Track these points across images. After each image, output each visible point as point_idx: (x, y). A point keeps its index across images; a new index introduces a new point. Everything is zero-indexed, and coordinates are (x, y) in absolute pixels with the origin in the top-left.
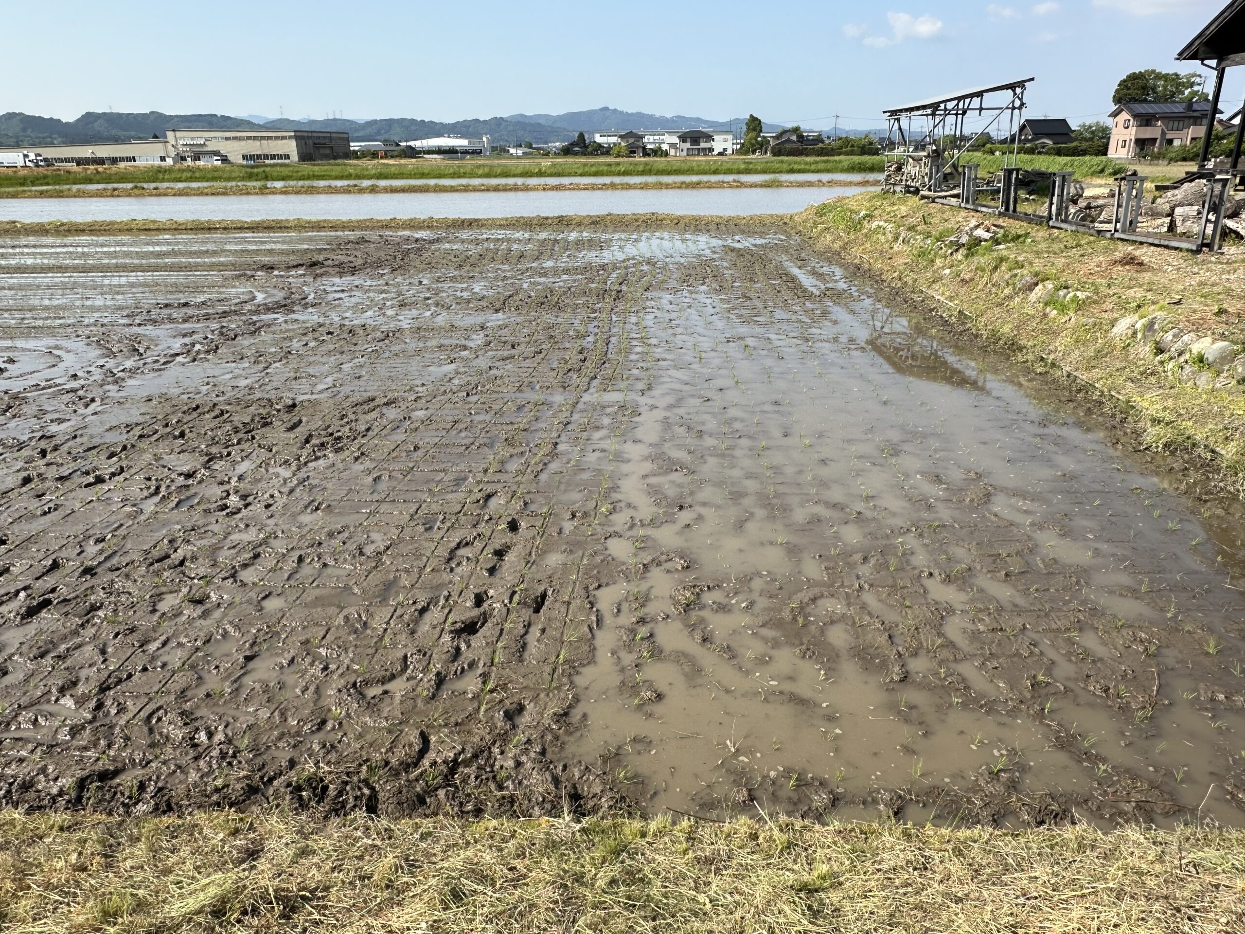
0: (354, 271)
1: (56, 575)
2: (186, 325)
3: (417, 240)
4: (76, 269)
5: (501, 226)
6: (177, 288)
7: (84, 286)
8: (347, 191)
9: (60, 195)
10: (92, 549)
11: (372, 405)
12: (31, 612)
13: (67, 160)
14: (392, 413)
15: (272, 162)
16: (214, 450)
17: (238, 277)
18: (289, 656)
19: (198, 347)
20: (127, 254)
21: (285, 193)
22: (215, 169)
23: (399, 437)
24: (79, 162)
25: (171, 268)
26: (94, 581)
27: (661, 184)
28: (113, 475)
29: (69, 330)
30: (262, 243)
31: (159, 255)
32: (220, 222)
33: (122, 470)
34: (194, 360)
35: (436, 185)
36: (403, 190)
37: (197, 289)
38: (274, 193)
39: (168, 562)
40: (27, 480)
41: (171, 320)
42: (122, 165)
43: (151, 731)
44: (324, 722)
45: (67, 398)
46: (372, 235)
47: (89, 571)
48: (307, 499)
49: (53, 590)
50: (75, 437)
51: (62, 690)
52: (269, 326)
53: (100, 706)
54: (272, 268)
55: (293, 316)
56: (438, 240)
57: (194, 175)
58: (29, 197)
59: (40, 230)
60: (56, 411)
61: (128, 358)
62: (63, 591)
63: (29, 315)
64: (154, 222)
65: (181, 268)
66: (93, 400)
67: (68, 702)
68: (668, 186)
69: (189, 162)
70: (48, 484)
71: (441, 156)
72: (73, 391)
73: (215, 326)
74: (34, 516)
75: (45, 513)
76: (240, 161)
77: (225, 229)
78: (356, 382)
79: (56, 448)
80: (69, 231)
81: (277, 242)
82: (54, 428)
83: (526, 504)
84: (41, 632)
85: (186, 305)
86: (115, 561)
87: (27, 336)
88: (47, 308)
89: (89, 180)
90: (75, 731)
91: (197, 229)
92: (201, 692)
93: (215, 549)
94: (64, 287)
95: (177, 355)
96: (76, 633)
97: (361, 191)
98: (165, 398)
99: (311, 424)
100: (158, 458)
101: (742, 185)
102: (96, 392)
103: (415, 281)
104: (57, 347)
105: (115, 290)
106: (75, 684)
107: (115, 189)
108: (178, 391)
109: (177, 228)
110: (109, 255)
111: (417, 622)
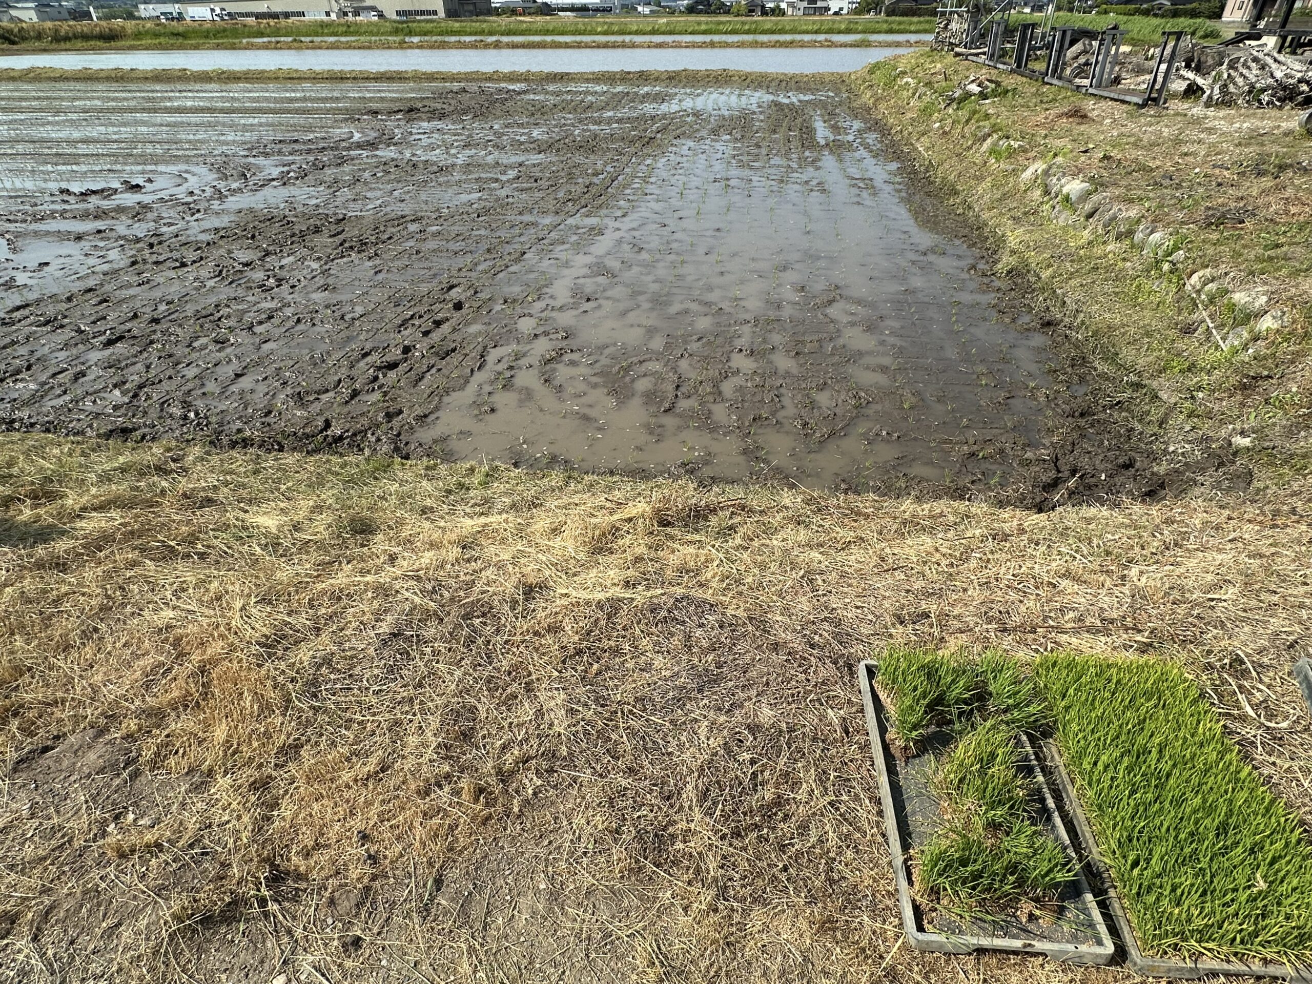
0: (442, 116)
1: (135, 323)
2: (290, 158)
3: (508, 91)
4: (222, 111)
5: (588, 80)
6: (294, 128)
7: (224, 125)
8: (473, 46)
9: (233, 47)
10: (163, 307)
11: (402, 220)
12: (110, 343)
13: (248, 15)
14: (413, 227)
15: (423, 18)
16: (271, 248)
17: (346, 120)
18: (264, 375)
19: (292, 174)
20: (267, 99)
21: (420, 47)
22: (370, 24)
23: (411, 243)
24: (258, 16)
25: (297, 111)
26: (158, 327)
27: (756, 42)
28: (194, 262)
29: (201, 159)
30: (379, 91)
31: (291, 100)
32: (351, 72)
33: (201, 258)
34: (285, 184)
35: (553, 42)
36: (523, 46)
37: (310, 129)
38: (410, 47)
39: (211, 318)
40: (134, 263)
41: (280, 153)
42: (293, 19)
43: (162, 410)
44: (270, 412)
45: (180, 208)
46: (473, 87)
47: (156, 321)
48: (322, 283)
49: (129, 331)
50: (177, 236)
51: (115, 386)
52: (353, 159)
53: (135, 396)
54: (376, 113)
55: (377, 153)
56: (525, 92)
57: (349, 30)
58: (208, 49)
59: (205, 77)
60: (170, 218)
61: (236, 181)
62: (135, 332)
63: (174, 146)
64: (296, 71)
65: (304, 111)
66: (198, 211)
67: (117, 392)
68: (763, 45)
69: (350, 17)
70: (148, 266)
71: (574, 14)
72: (188, 204)
73: (311, 158)
74: (132, 286)
75: (139, 285)
76: (394, 17)
77: (354, 78)
78: (399, 204)
79: (160, 243)
80: (228, 78)
81: (391, 92)
82: (164, 229)
83: (476, 292)
84: (113, 354)
85: (296, 141)
86: (174, 316)
87: (167, 163)
88: (190, 142)
89: (261, 34)
90: (115, 408)
91: (331, 78)
92: (200, 392)
93: (245, 312)
94: (210, 125)
95: (273, 180)
96: (136, 356)
97: (487, 46)
98: (251, 210)
99: (351, 232)
100: (230, 252)
101: (832, 45)
102: (201, 206)
103: (487, 126)
104: (186, 172)
105: (246, 128)
106: (124, 383)
107: (278, 42)
108: (263, 206)
109: (316, 77)
110: (254, 100)
111: (358, 361)
